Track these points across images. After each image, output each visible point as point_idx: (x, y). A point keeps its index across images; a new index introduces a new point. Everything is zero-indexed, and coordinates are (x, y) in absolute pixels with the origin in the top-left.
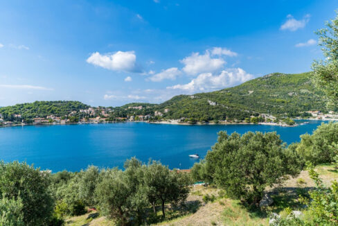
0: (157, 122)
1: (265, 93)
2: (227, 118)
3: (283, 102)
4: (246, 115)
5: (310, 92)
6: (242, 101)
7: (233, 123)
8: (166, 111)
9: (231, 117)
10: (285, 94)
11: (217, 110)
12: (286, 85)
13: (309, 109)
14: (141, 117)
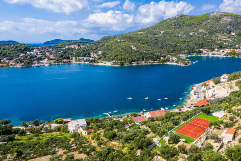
0: (95, 64)
1: (173, 33)
2: (145, 60)
3: (185, 42)
4: (158, 57)
5: (205, 32)
6: (155, 42)
7: (149, 64)
8: (100, 53)
9: (147, 59)
10: (187, 33)
11: (138, 53)
12: (189, 25)
13: (202, 48)
14: (81, 58)
